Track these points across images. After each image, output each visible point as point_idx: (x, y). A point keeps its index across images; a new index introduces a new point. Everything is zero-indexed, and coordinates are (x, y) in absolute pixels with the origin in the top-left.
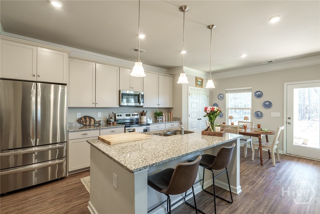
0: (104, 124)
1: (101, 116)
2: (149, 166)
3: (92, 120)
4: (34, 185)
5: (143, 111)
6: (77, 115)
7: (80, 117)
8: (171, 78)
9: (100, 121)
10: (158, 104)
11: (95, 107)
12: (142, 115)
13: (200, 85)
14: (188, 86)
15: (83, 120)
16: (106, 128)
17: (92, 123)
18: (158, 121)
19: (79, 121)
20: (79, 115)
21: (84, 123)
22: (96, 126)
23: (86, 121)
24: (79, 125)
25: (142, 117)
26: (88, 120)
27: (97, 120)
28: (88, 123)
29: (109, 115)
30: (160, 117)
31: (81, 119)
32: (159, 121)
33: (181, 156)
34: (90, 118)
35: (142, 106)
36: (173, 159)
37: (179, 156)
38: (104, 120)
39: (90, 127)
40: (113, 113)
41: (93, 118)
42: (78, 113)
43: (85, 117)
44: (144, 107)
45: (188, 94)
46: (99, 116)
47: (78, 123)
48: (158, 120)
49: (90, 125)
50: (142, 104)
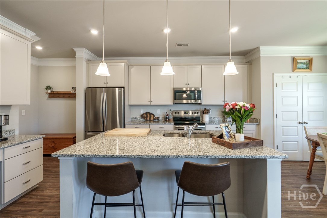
0: (163, 120)
1: (160, 113)
2: (68, 155)
3: (152, 116)
5: (205, 109)
6: (141, 112)
7: (143, 113)
8: (246, 66)
9: (159, 117)
10: (224, 100)
11: (150, 104)
12: (203, 113)
13: (304, 69)
14: (273, 74)
15: (145, 115)
16: (155, 124)
17: (152, 119)
18: (226, 121)
19: (142, 116)
20: (142, 111)
21: (146, 118)
22: (155, 122)
23: (147, 117)
24: (142, 120)
25: (204, 115)
26: (148, 115)
27: (156, 116)
28: (148, 119)
29: (167, 112)
31: (143, 114)
32: (228, 122)
33: (110, 156)
34: (150, 114)
35: (200, 104)
36: (98, 156)
37: (107, 155)
38: (163, 117)
39: (150, 122)
40: (170, 110)
41: (153, 115)
42: (141, 110)
43: (147, 113)
44: (202, 104)
45: (273, 85)
46: (159, 113)
47: (141, 118)
48: (226, 119)
49: (150, 120)
50: (199, 101)
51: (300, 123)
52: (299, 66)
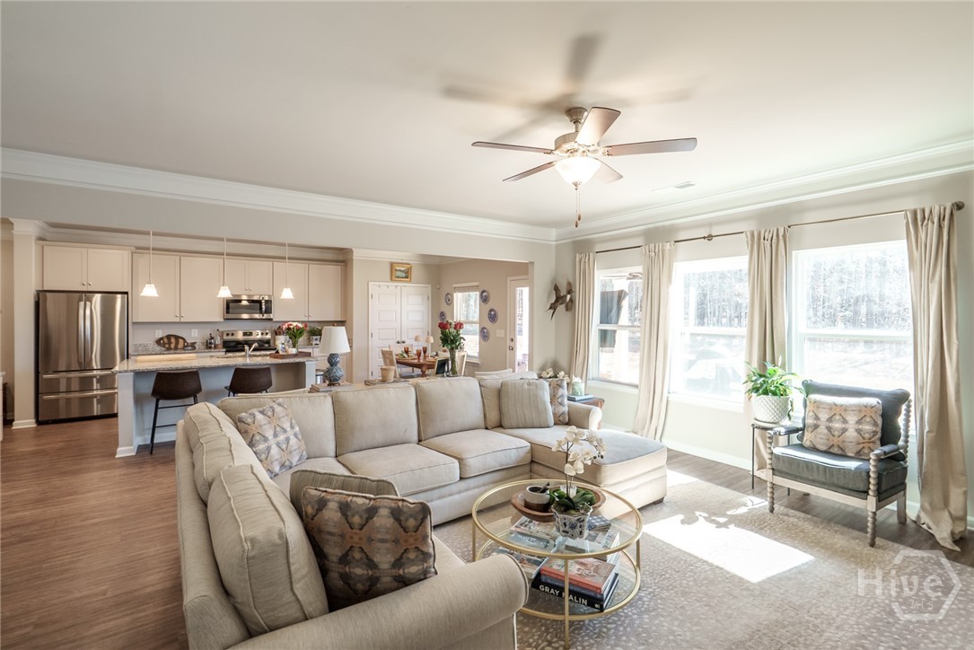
0: (204, 346)
1: (196, 336)
3: (181, 341)
4: (95, 414)
5: (276, 327)
6: (157, 334)
7: (161, 336)
8: (340, 267)
9: (195, 342)
10: (307, 315)
11: (178, 321)
12: (276, 334)
13: (402, 278)
14: (368, 282)
15: (166, 340)
17: (181, 345)
19: (158, 342)
20: (160, 334)
21: (167, 346)
22: (188, 349)
23: (170, 343)
24: (158, 348)
25: (277, 337)
26: (173, 340)
27: (189, 341)
28: (173, 346)
29: (211, 334)
30: (315, 337)
31: (162, 339)
34: (177, 338)
35: (271, 320)
38: (203, 341)
39: (176, 350)
40: (218, 330)
41: (183, 338)
42: (156, 331)
43: (169, 337)
44: (274, 320)
45: (369, 296)
46: (194, 335)
47: (156, 345)
49: (176, 347)
50: (269, 316)
51: (398, 343)
52: (399, 274)
